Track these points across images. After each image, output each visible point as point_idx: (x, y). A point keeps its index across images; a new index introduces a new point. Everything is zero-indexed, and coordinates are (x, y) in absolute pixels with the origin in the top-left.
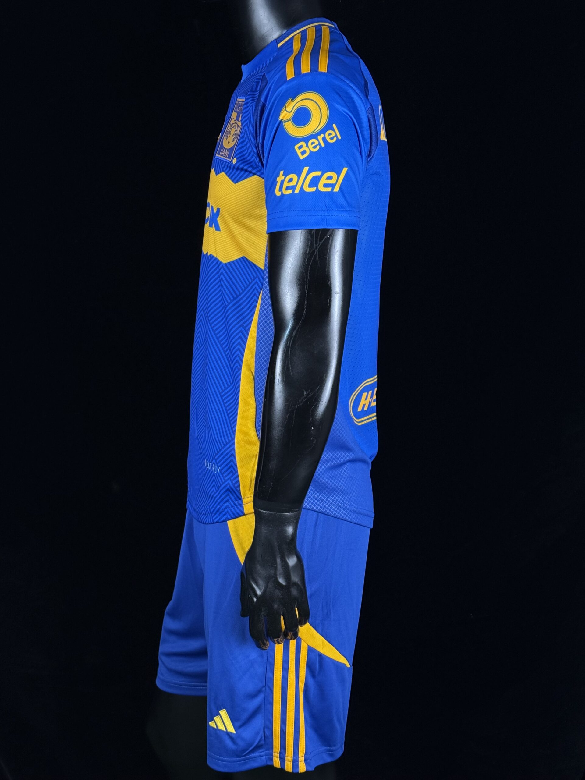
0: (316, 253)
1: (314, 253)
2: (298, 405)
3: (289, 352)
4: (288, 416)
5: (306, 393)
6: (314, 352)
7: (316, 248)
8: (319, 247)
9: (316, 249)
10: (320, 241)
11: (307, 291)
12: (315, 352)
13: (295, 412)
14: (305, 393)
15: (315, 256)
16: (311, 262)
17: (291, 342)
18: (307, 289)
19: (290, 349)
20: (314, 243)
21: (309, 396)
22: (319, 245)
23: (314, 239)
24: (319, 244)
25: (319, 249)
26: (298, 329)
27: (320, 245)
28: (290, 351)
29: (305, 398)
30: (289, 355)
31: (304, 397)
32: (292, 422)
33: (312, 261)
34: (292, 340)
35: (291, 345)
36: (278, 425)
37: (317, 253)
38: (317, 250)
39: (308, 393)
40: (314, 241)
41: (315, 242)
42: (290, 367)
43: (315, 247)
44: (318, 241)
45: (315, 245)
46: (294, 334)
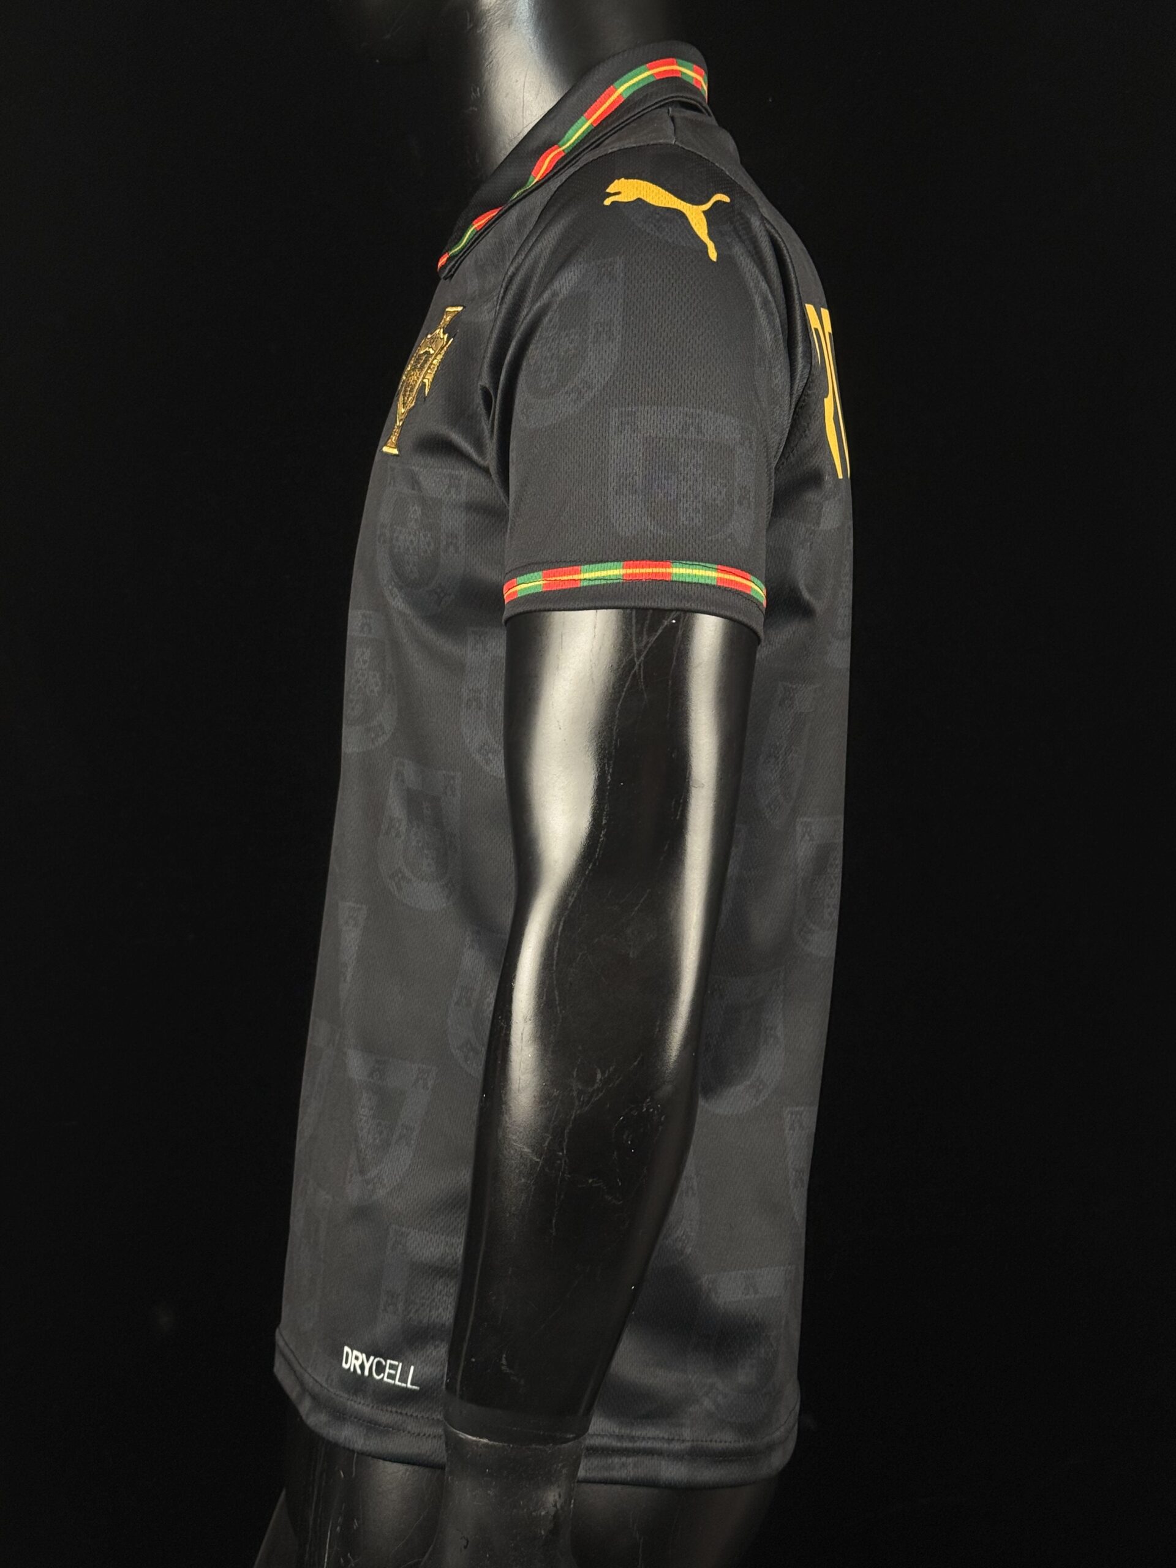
0: (636, 667)
1: (633, 667)
2: (578, 1112)
3: (555, 953)
4: (546, 1144)
5: (603, 1073)
6: (629, 954)
7: (639, 654)
8: (647, 650)
9: (638, 659)
10: (649, 635)
11: (609, 777)
12: (631, 956)
13: (567, 1131)
14: (599, 1076)
15: (634, 675)
16: (624, 694)
17: (562, 924)
18: (611, 771)
19: (557, 943)
20: (631, 640)
21: (611, 1086)
22: (645, 646)
23: (631, 628)
24: (648, 643)
25: (646, 657)
26: (584, 886)
27: (649, 645)
28: (559, 949)
29: (599, 1090)
30: (555, 962)
31: (596, 1086)
32: (559, 1162)
33: (628, 690)
34: (563, 919)
35: (561, 933)
36: (517, 1171)
37: (640, 666)
38: (642, 658)
39: (606, 1075)
40: (631, 634)
41: (634, 636)
42: (557, 998)
43: (635, 652)
44: (645, 633)
45: (635, 645)
46: (571, 900)
